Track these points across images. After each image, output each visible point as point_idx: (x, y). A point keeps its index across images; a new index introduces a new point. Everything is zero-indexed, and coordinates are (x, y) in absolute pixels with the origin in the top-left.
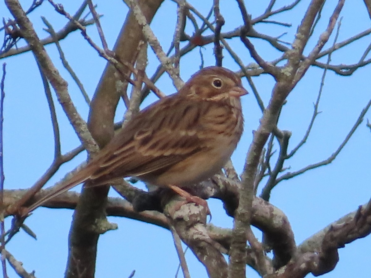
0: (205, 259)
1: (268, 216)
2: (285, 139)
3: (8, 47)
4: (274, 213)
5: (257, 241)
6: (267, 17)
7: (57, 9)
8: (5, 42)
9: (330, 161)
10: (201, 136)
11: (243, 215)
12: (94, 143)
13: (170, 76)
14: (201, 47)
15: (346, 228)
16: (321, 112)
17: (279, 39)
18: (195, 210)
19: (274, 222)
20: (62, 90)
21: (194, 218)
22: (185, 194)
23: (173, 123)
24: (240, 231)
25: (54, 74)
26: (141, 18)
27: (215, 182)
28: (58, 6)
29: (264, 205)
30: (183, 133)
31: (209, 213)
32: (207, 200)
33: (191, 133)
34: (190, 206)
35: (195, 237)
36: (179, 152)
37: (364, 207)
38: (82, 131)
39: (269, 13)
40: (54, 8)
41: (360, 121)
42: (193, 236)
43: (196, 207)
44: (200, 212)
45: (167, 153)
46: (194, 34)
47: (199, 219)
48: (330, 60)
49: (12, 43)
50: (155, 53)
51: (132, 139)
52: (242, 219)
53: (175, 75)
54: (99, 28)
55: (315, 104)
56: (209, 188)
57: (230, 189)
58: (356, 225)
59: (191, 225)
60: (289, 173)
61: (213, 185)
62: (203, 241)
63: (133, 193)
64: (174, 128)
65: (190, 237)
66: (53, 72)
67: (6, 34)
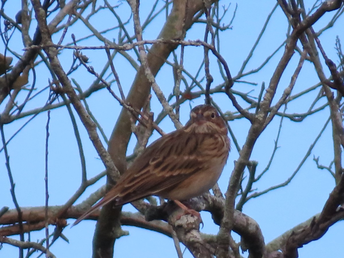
0: (198, 256)
1: (245, 224)
2: (253, 167)
3: (52, 100)
4: (249, 222)
5: (235, 242)
6: (239, 78)
7: (89, 70)
8: (50, 96)
9: (286, 184)
10: (200, 159)
11: (227, 223)
12: (116, 169)
13: (172, 120)
14: (190, 101)
15: (304, 233)
16: (279, 147)
17: (248, 95)
18: (191, 220)
19: (249, 229)
20: (93, 130)
21: (190, 226)
22: (184, 207)
23: (179, 150)
24: (224, 235)
25: (87, 118)
26: (151, 77)
27: (206, 199)
28: (90, 68)
29: (242, 216)
30: (186, 158)
31: (202, 222)
32: (200, 213)
33: (192, 158)
34: (187, 217)
35: (191, 240)
36: (183, 172)
37: (317, 218)
38: (107, 161)
39: (240, 75)
40: (86, 70)
41: (309, 154)
42: (189, 239)
43: (192, 218)
44: (195, 221)
45: (175, 173)
46: (185, 90)
47: (194, 226)
48: (287, 108)
49: (55, 97)
50: (161, 103)
51: (147, 165)
52: (226, 226)
53: (176, 119)
54: (119, 85)
55: (276, 141)
56: (201, 203)
57: (216, 204)
58: (311, 230)
59: (188, 231)
60: (256, 193)
61: (204, 201)
62: (198, 242)
63: (145, 207)
64: (179, 154)
65: (187, 240)
66: (86, 117)
67: (51, 91)
